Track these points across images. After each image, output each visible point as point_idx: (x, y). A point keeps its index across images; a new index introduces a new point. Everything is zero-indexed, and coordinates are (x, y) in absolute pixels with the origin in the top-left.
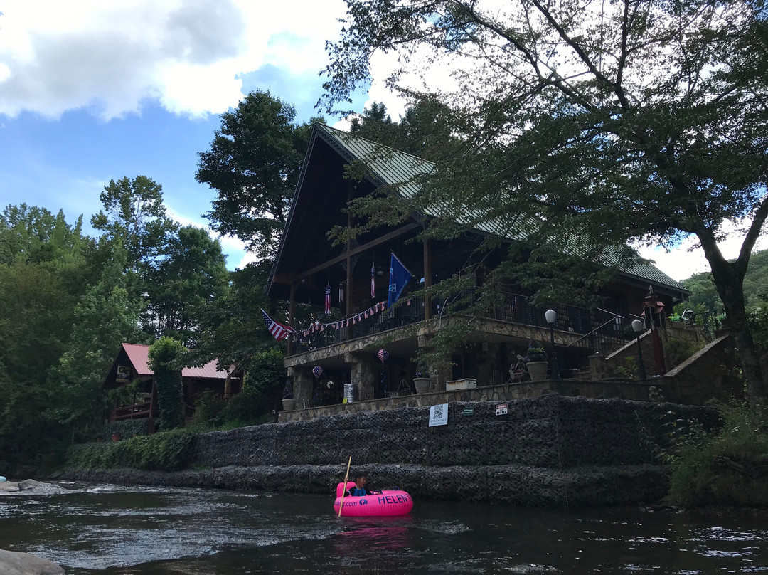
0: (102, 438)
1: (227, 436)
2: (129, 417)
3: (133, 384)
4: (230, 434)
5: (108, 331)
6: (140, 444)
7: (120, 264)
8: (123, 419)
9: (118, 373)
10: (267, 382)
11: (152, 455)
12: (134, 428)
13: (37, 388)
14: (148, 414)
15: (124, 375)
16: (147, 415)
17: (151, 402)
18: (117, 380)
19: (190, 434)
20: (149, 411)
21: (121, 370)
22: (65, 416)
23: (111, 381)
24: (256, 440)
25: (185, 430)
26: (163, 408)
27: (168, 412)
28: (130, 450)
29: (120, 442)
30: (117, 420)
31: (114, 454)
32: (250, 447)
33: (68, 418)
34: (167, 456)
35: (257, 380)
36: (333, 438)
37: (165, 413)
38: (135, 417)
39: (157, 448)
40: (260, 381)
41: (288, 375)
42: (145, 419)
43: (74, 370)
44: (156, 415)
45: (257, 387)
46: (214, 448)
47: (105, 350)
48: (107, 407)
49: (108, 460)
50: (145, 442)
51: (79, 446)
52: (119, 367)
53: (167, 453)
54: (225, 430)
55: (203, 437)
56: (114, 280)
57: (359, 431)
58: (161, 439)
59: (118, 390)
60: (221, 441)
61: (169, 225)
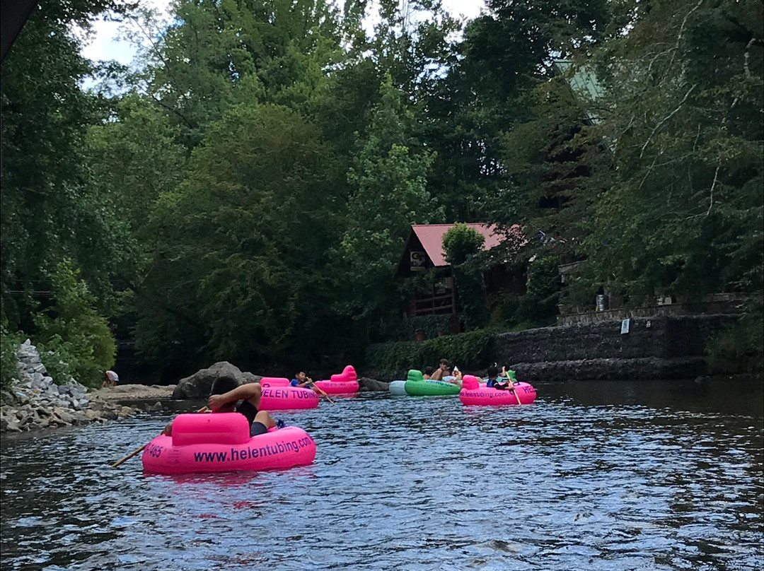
0: (405, 337)
1: (515, 337)
2: (431, 312)
3: (431, 275)
4: (518, 336)
5: (391, 203)
6: (445, 345)
7: (393, 110)
8: (424, 314)
9: (412, 260)
10: (546, 288)
11: (458, 355)
12: (438, 324)
13: (318, 276)
14: (451, 308)
15: (418, 261)
16: (450, 310)
17: (452, 295)
18: (412, 269)
19: (487, 336)
20: (452, 306)
21: (415, 256)
22: (359, 311)
23: (404, 268)
24: (536, 342)
25: (483, 331)
26: (466, 303)
27: (471, 309)
28: (436, 351)
29: (426, 342)
30: (418, 314)
31: (420, 355)
32: (533, 346)
33: (361, 313)
34: (470, 356)
35: (537, 286)
36: (579, 340)
37: (468, 308)
38: (438, 312)
39: (461, 349)
40: (539, 288)
41: (562, 282)
42: (449, 315)
43: (359, 255)
44: (459, 309)
45: (536, 292)
46: (508, 348)
47: (392, 228)
48: (403, 297)
49: (415, 361)
50: (449, 343)
51: (379, 346)
52: (412, 253)
53: (470, 354)
54: (515, 332)
55: (498, 338)
56: (389, 133)
57: (592, 336)
58: (464, 340)
59: (414, 279)
60: (512, 342)
61: (450, 25)
